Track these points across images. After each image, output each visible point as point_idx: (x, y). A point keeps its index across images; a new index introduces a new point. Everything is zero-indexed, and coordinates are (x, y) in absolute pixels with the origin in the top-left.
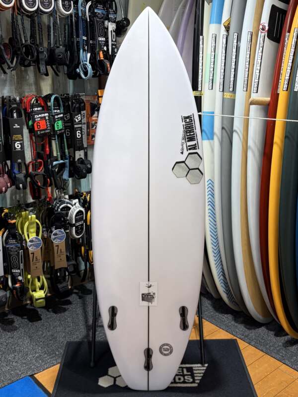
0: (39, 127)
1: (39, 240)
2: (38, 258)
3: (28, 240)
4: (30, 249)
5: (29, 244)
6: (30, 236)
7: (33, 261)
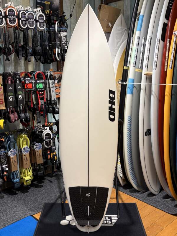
0: (27, 87)
1: (28, 148)
2: (27, 158)
3: (22, 149)
4: (23, 153)
6: (23, 146)
7: (25, 159)
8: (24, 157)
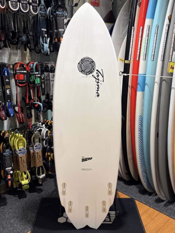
1: (25, 150)
2: (24, 160)
3: (18, 150)
4: (19, 155)
5: (18, 152)
6: (19, 147)
7: (21, 162)
8: (20, 159)
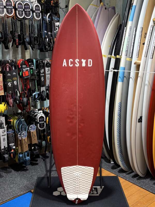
0: (25, 75)
